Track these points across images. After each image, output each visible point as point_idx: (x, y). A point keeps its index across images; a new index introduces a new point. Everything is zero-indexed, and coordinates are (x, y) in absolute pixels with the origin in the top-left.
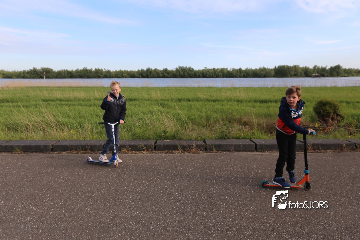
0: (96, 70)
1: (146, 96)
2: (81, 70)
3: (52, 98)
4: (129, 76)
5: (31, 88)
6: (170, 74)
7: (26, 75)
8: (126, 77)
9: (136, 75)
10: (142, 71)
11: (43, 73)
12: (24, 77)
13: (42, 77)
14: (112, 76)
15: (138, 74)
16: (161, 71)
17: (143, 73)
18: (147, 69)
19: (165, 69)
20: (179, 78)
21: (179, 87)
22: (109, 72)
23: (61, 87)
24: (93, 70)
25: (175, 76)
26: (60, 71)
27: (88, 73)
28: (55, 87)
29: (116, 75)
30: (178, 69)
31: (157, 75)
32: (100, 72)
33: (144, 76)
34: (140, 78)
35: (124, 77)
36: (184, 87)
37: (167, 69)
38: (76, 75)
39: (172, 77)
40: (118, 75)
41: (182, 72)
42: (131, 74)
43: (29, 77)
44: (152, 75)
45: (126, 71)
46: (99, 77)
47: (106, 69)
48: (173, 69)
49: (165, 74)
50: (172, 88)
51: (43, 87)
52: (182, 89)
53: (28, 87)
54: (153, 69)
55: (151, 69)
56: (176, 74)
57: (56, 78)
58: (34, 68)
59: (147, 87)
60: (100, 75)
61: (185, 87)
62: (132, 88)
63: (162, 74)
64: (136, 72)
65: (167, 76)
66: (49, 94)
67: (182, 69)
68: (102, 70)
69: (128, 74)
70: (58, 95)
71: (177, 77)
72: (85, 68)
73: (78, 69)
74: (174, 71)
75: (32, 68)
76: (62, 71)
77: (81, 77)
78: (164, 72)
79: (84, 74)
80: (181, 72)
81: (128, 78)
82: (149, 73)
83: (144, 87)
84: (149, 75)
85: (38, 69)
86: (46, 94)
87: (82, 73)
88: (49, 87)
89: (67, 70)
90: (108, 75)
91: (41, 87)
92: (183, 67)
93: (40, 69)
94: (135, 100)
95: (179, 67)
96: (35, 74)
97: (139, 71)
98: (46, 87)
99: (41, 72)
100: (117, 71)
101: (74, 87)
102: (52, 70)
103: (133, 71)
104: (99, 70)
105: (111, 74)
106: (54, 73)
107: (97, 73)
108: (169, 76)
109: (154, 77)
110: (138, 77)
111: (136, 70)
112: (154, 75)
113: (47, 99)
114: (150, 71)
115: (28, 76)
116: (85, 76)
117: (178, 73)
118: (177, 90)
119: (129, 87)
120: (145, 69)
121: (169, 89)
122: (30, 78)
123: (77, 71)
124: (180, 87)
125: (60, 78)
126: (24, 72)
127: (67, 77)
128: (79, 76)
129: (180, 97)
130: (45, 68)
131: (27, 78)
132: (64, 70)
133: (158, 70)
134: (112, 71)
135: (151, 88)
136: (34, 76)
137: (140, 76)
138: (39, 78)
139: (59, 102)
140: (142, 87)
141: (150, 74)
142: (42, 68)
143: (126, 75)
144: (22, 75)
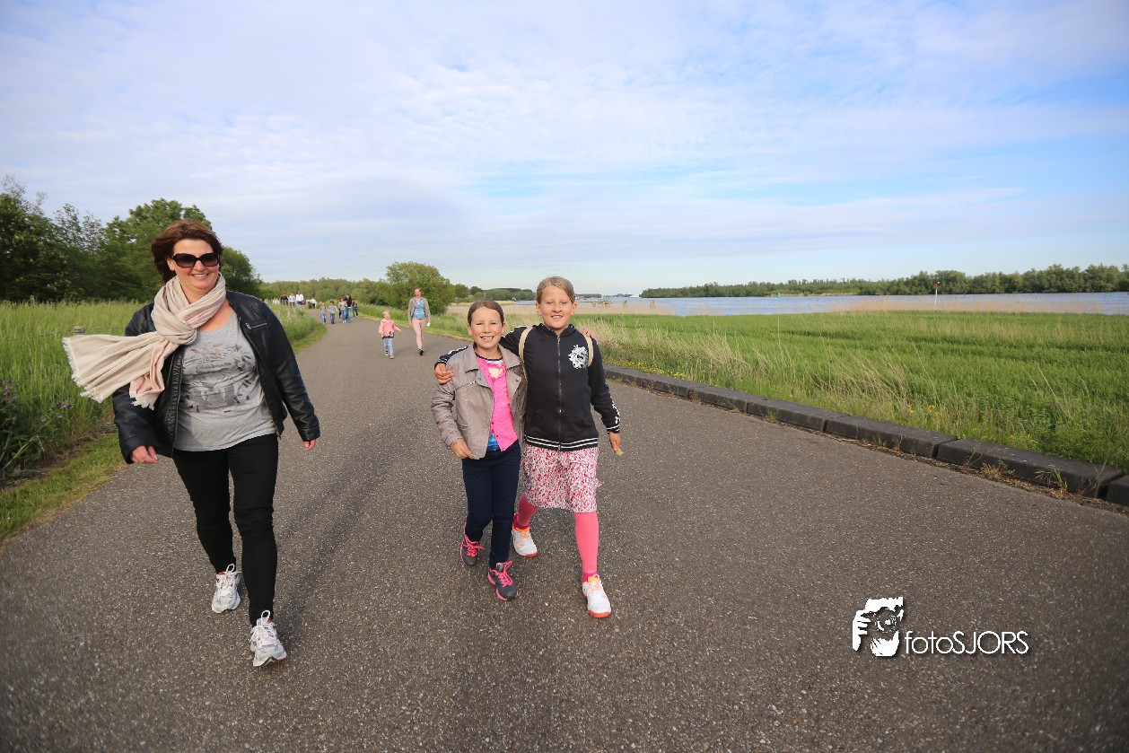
7: (903, 287)
11: (936, 282)
12: (896, 293)
13: (930, 292)
26: (982, 277)
43: (908, 292)
57: (969, 293)
58: (921, 273)
75: (917, 273)
76: (988, 276)
85: (929, 274)
89: (1000, 274)
93: (935, 274)
96: (922, 285)
99: (932, 281)
102: (962, 275)
106: (965, 281)
115: (906, 290)
122: (909, 294)
126: (899, 283)
131: (904, 293)
136: (918, 289)
138: (926, 293)
144: (895, 288)
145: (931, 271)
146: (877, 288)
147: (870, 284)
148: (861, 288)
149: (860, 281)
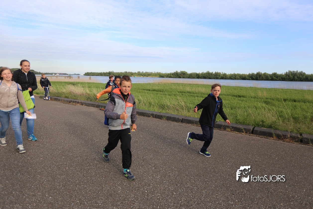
0: (216, 73)
1: (253, 95)
2: (205, 73)
3: (185, 91)
4: (241, 78)
5: (174, 84)
6: (279, 77)
7: (172, 76)
8: (238, 79)
9: (247, 77)
10: (253, 74)
11: (181, 74)
12: (170, 77)
13: (180, 77)
14: (227, 78)
15: (248, 77)
16: (270, 75)
17: (253, 76)
18: (257, 73)
19: (274, 73)
20: (287, 81)
21: (286, 89)
22: (225, 75)
23: (191, 84)
24: (214, 73)
25: (283, 79)
26: (192, 73)
27: (210, 75)
28: (187, 84)
29: (230, 77)
30: (288, 73)
31: (266, 78)
32: (218, 75)
33: (254, 78)
34: (250, 80)
35: (237, 79)
36: (291, 89)
37: (276, 73)
38: (202, 77)
39: (280, 80)
40: (232, 77)
41: (292, 76)
42: (243, 77)
44: (261, 78)
45: (239, 74)
46: (217, 78)
47: (223, 73)
48: (282, 73)
49: (274, 77)
50: (279, 89)
51: (180, 84)
52: (289, 91)
53: (172, 83)
54: (263, 73)
55: (261, 73)
56: (286, 78)
57: (189, 78)
58: (176, 71)
59: (255, 88)
60: (218, 77)
61: (293, 90)
62: (242, 87)
63: (270, 77)
64: (247, 75)
65: (275, 79)
66: (183, 88)
67: (292, 73)
68: (220, 73)
69: (240, 77)
70: (188, 89)
71: (286, 80)
72: (208, 71)
73: (203, 72)
74: (283, 75)
75: (175, 71)
76: (193, 73)
77: (205, 78)
78: (273, 76)
79: (207, 75)
80: (290, 76)
81: (240, 79)
82: (258, 76)
83: (252, 87)
84: (258, 78)
86: (181, 88)
87: (206, 76)
88: (184, 84)
89: (196, 73)
90: (225, 77)
91: (179, 84)
92: (293, 71)
93: (180, 72)
94: (243, 96)
95: (289, 71)
97: (250, 74)
98: (182, 84)
99: (180, 74)
100: (231, 74)
101: (199, 85)
102: (187, 73)
103: (244, 75)
104: (218, 73)
105: (227, 76)
106: (188, 74)
107: (216, 75)
108: (278, 80)
109: (262, 79)
110: (248, 79)
111: (248, 74)
112: (263, 78)
113: (181, 91)
114: (260, 75)
115: (173, 76)
116: (207, 77)
117: (288, 77)
118: (283, 91)
119: (240, 87)
120: (255, 73)
121: (275, 90)
122: (173, 78)
123: (202, 74)
124: (288, 89)
125: (191, 78)
126: (171, 74)
127: (195, 78)
128: (204, 77)
129: (285, 97)
130: (182, 71)
131: (172, 77)
132: (194, 73)
133: (268, 74)
134: (227, 74)
135: (259, 88)
136: (176, 76)
137: (251, 79)
138: (179, 78)
139: (189, 94)
140: (251, 87)
141: (260, 77)
142: (181, 71)
143: (238, 77)
144: (170, 75)
145: (179, 71)
146: (165, 75)
147: (163, 74)
148: (160, 75)
149: (160, 73)
